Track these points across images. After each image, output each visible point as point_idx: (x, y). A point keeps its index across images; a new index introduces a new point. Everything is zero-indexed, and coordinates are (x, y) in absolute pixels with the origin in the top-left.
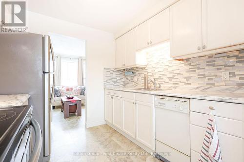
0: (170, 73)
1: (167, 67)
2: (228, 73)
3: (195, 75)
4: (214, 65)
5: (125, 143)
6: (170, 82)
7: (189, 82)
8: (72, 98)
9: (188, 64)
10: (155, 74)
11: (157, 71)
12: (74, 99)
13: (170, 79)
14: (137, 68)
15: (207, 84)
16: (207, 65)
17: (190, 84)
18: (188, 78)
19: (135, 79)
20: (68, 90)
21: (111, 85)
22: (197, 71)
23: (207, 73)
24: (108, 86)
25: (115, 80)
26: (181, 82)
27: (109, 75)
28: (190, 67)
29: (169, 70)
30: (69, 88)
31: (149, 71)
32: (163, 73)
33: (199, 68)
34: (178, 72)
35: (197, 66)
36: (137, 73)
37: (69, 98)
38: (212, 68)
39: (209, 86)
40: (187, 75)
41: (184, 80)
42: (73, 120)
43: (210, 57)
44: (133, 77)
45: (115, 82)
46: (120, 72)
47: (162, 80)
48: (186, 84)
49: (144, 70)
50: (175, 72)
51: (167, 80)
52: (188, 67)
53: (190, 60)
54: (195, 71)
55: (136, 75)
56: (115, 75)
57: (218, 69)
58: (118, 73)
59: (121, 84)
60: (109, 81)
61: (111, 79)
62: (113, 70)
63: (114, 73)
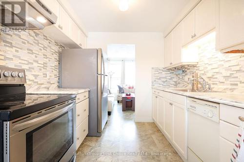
0: (227, 69)
1: (222, 63)
5: (163, 143)
6: (226, 82)
8: (130, 95)
10: (208, 72)
11: (210, 68)
12: (131, 96)
14: (188, 65)
20: (130, 88)
24: (156, 86)
25: (165, 80)
26: (241, 82)
27: (157, 75)
29: (225, 66)
30: (131, 86)
31: (201, 68)
32: (217, 70)
36: (188, 71)
37: (127, 95)
42: (128, 113)
44: (185, 76)
45: (164, 82)
46: (171, 71)
47: (216, 80)
49: (196, 68)
50: (233, 68)
51: (222, 80)
55: (187, 74)
56: (164, 74)
58: (169, 73)
59: (171, 84)
60: (157, 81)
61: (160, 79)
62: (162, 69)
63: (163, 73)
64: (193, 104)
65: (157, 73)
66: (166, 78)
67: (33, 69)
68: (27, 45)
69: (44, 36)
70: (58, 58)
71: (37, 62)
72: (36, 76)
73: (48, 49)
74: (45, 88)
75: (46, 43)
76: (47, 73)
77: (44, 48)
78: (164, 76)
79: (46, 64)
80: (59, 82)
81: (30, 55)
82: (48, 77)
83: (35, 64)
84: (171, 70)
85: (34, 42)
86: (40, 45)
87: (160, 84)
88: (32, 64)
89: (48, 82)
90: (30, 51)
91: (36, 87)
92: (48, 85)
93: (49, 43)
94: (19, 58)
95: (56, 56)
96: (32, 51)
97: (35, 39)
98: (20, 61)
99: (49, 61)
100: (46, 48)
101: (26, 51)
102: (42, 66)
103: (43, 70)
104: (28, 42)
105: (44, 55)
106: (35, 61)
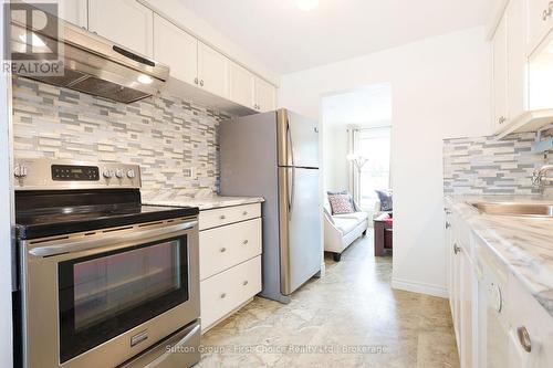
24: (459, 192)
27: (463, 159)
56: (488, 156)
58: (508, 149)
59: (520, 187)
61: (473, 170)
62: (484, 140)
63: (486, 151)
65: (463, 152)
66: (497, 167)
67: (164, 162)
68: (151, 124)
69: (184, 103)
70: (214, 139)
71: (171, 150)
72: (169, 175)
73: (194, 126)
74: (186, 195)
75: (188, 115)
76: (192, 168)
77: (185, 124)
79: (189, 152)
80: (218, 185)
81: (157, 139)
82: (194, 175)
83: (168, 155)
84: (520, 140)
85: (165, 118)
86: (175, 120)
87: (473, 187)
88: (162, 154)
89: (194, 185)
90: (158, 134)
91: (169, 193)
92: (192, 191)
93: (195, 114)
94: (138, 146)
95: (212, 137)
96: (160, 132)
97: (165, 112)
98: (139, 152)
99: (196, 146)
100: (189, 124)
101: (150, 135)
102: (182, 156)
103: (183, 164)
104: (154, 120)
105: (184, 137)
106: (166, 149)
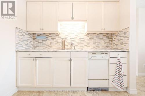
2: (103, 42)
3: (91, 42)
4: (99, 38)
6: (78, 45)
7: (89, 45)
9: (88, 36)
11: (69, 38)
13: (78, 43)
14: (50, 34)
15: (97, 46)
16: (97, 38)
17: (89, 46)
18: (88, 43)
19: (48, 43)
21: (23, 47)
22: (93, 40)
23: (96, 41)
26: (85, 45)
27: (20, 37)
28: (89, 38)
29: (78, 38)
32: (74, 40)
33: (93, 39)
34: (83, 40)
35: (93, 38)
36: (50, 38)
38: (98, 39)
39: (97, 47)
40: (88, 42)
41: (86, 44)
43: (98, 34)
44: (46, 41)
45: (26, 45)
48: (87, 46)
49: (58, 37)
50: (82, 40)
52: (88, 38)
53: (89, 34)
54: (91, 40)
55: (48, 40)
57: (100, 40)
58: (29, 36)
60: (21, 43)
61: (23, 41)
63: (26, 35)
64: (94, 55)
65: (21, 34)
66: (27, 41)
78: (26, 39)
